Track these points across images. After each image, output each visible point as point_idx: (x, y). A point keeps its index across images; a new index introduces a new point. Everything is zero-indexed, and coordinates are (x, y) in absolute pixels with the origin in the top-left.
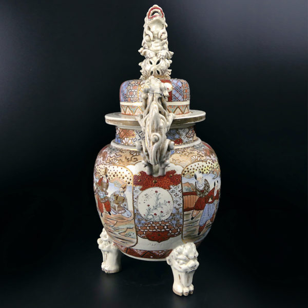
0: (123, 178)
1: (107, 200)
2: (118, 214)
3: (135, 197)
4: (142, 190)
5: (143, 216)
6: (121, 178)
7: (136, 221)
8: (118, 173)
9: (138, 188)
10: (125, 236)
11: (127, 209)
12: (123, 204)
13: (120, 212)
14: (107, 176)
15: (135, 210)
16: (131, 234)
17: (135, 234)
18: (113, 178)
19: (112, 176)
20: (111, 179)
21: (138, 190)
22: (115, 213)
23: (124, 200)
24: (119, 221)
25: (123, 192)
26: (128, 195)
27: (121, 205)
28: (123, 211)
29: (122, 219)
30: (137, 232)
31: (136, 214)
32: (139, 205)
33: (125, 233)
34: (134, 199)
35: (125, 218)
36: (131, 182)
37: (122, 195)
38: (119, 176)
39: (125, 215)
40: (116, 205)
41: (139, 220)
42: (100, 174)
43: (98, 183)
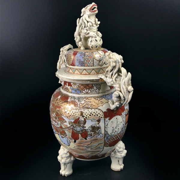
0: (97, 115)
1: (84, 131)
2: (93, 138)
3: (106, 124)
4: (110, 119)
5: (110, 134)
6: (96, 116)
7: (105, 138)
8: (93, 113)
9: (107, 119)
10: (95, 149)
11: (101, 133)
12: (98, 131)
13: (96, 136)
14: (83, 116)
15: (106, 132)
16: (100, 147)
17: (103, 146)
18: (90, 117)
19: (88, 116)
20: (88, 118)
21: (108, 120)
22: (91, 138)
23: (99, 128)
24: (93, 141)
25: (98, 124)
26: (102, 124)
27: (97, 132)
28: (97, 135)
30: (104, 144)
31: (106, 134)
32: (108, 128)
33: (96, 148)
34: (106, 126)
35: (98, 139)
36: (103, 116)
37: (98, 126)
38: (94, 114)
39: (99, 137)
40: (93, 133)
41: (107, 138)
42: (75, 116)
43: (74, 122)
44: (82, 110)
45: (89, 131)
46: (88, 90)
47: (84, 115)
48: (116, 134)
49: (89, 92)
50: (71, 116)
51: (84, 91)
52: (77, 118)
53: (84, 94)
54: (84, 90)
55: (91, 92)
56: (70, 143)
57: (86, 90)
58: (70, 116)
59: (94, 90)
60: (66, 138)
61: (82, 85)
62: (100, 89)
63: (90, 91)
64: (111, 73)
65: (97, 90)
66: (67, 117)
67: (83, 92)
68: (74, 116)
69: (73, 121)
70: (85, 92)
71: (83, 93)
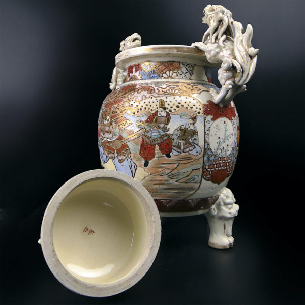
0: (192, 108)
1: (166, 138)
2: (183, 154)
3: (207, 128)
4: (213, 120)
5: (213, 151)
6: (189, 108)
7: (206, 158)
8: (182, 103)
9: (209, 118)
10: (185, 182)
11: (197, 145)
12: (193, 139)
13: (187, 150)
14: (165, 109)
15: (206, 144)
16: (196, 177)
17: (200, 177)
18: (177, 109)
19: (175, 107)
20: (173, 111)
21: (210, 120)
22: (177, 153)
23: (194, 133)
24: (182, 162)
25: (193, 124)
26: (199, 126)
27: (190, 141)
28: (191, 148)
29: (189, 158)
30: (203, 172)
31: (207, 149)
32: (210, 137)
33: (188, 178)
34: (206, 131)
35: (192, 157)
36: (202, 111)
37: (192, 127)
38: (185, 105)
39: (194, 152)
40: (182, 142)
41: (209, 157)
42: (149, 109)
43: (147, 121)
44: (164, 98)
45: (175, 137)
46: (171, 72)
47: (166, 106)
48: (223, 154)
49: (173, 76)
50: (141, 109)
51: (164, 75)
52: (154, 112)
53: (165, 78)
54: (165, 73)
55: (177, 76)
56: (135, 170)
57: (168, 72)
58: (139, 111)
59: (181, 73)
60: (129, 160)
61: (162, 63)
62: (193, 73)
63: (175, 74)
64: (215, 34)
65: (188, 75)
66: (134, 113)
67: (162, 76)
68: (147, 109)
69: (144, 119)
70: (166, 76)
71: (162, 78)
